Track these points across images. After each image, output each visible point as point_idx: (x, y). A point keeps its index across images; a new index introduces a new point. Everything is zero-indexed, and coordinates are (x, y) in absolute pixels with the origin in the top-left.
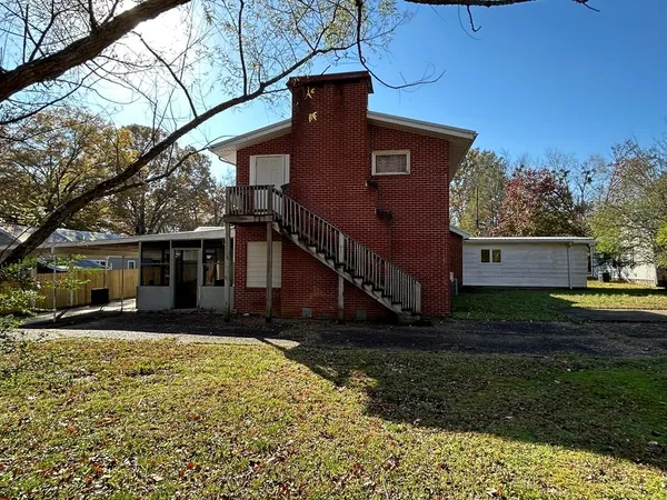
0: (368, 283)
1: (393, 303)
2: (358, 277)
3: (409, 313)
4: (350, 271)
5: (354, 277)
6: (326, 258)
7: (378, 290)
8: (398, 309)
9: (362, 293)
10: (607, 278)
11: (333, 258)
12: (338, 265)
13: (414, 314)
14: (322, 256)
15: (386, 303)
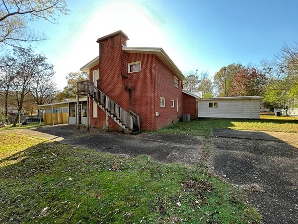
0: (115, 117)
1: (123, 125)
2: (112, 114)
3: (128, 129)
4: (109, 112)
5: (110, 114)
6: (102, 107)
7: (118, 119)
8: (124, 127)
9: (113, 120)
10: (279, 114)
11: (104, 107)
12: (105, 110)
13: (130, 130)
14: (101, 106)
15: (120, 124)
